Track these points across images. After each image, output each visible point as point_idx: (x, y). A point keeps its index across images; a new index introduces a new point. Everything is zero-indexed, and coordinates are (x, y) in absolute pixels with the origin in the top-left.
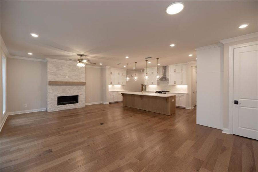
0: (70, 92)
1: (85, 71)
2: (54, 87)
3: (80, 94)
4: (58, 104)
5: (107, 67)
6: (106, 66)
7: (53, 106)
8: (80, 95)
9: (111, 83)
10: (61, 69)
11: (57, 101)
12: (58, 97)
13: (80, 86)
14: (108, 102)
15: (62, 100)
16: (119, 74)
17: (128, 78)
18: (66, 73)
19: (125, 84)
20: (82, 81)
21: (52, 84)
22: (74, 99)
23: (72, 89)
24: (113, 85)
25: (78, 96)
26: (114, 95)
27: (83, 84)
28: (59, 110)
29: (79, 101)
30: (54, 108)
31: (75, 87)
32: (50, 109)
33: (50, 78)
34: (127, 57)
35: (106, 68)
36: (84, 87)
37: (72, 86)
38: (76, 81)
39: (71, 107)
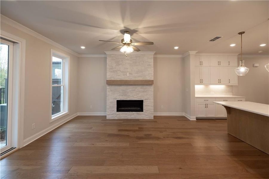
0: (132, 95)
1: (152, 64)
2: (113, 88)
3: (146, 98)
4: (118, 110)
5: (190, 53)
6: (190, 51)
7: (112, 113)
8: (146, 99)
9: (201, 82)
10: (121, 64)
11: (116, 106)
12: (118, 101)
13: (145, 87)
14: (195, 117)
15: (122, 106)
16: (219, 63)
17: (243, 70)
18: (127, 69)
19: (235, 82)
20: (148, 78)
21: (111, 83)
22: (137, 106)
23: (134, 90)
24: (207, 85)
25: (142, 101)
26: (206, 106)
27: (149, 83)
28: (119, 118)
29: (144, 108)
30: (112, 114)
31: (139, 88)
33: (110, 76)
35: (189, 55)
36: (151, 89)
37: (135, 87)
38: (141, 79)
39: (132, 116)
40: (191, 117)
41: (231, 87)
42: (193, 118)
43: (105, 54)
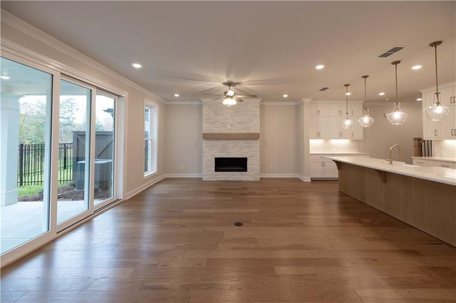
0: (233, 151)
1: (258, 113)
2: (211, 142)
3: (250, 155)
4: (216, 170)
5: (304, 101)
6: (303, 99)
7: (209, 173)
8: (251, 157)
9: (318, 136)
10: (220, 114)
11: (214, 165)
12: (216, 159)
13: (249, 142)
14: (310, 178)
15: (222, 164)
16: (340, 112)
18: (228, 119)
19: (360, 135)
20: (253, 131)
21: (208, 137)
22: (240, 164)
23: (236, 145)
24: (326, 139)
25: (246, 158)
26: (323, 164)
27: (254, 137)
28: (217, 180)
29: (248, 168)
30: (210, 175)
31: (242, 143)
32: (205, 175)
33: (207, 128)
34: (320, 67)
35: (303, 103)
36: (256, 144)
37: (237, 141)
38: (244, 132)
39: (234, 177)
40: (305, 177)
41: (356, 142)
42: (307, 179)
43: (200, 101)
